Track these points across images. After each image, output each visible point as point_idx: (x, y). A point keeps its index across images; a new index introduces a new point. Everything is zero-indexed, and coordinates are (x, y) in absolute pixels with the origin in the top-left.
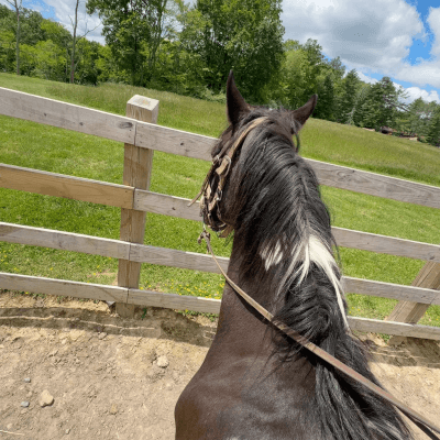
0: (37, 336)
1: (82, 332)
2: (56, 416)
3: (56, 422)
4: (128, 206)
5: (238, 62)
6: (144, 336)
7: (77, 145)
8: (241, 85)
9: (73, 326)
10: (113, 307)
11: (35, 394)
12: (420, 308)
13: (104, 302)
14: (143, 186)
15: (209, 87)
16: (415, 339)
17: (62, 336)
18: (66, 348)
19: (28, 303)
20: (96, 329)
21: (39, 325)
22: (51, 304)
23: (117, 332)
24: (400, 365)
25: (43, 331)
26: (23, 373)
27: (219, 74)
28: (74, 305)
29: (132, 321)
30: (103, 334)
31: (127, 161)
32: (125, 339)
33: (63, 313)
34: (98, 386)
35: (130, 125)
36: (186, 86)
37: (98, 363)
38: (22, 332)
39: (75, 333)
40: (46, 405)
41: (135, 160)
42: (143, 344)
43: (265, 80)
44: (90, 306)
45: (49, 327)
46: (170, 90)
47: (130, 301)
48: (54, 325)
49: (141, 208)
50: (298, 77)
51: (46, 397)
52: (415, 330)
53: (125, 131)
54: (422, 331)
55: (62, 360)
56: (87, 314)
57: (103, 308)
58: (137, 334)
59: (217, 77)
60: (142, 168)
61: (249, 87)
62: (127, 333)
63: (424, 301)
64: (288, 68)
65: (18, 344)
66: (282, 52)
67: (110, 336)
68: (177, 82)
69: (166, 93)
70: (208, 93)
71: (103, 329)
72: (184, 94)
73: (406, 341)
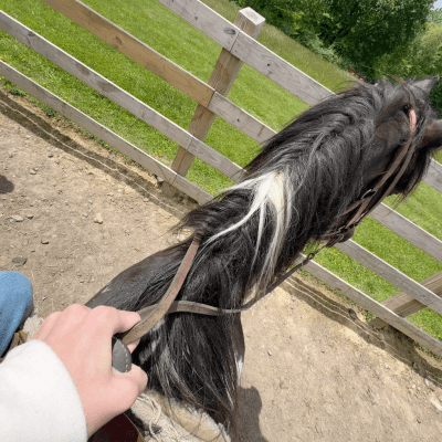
0: (104, 178)
1: (134, 191)
2: (101, 231)
3: (100, 234)
4: (204, 104)
5: (367, 17)
6: (175, 215)
7: (175, 48)
8: (357, 47)
9: (129, 183)
10: (160, 184)
11: (93, 213)
12: (415, 305)
13: (156, 177)
14: (223, 91)
15: (320, 37)
16: (396, 331)
17: (120, 186)
18: (120, 195)
19: (104, 153)
20: (143, 194)
21: (107, 172)
22: (119, 161)
23: (157, 203)
24: (369, 342)
25: (108, 177)
26: (90, 196)
27: (338, 25)
28: (135, 169)
29: (170, 200)
30: (146, 199)
31: (218, 65)
32: (161, 210)
33: (125, 171)
34: (132, 229)
35: (234, 32)
36: (298, 28)
37: (137, 216)
38: (95, 171)
39: (129, 189)
40: (97, 222)
41: (225, 66)
42: (171, 220)
43: (387, 49)
44: (145, 175)
45: (114, 176)
46: (279, 26)
47: (175, 185)
48: (117, 177)
49: (213, 109)
50: (429, 59)
51: (99, 217)
52: (400, 322)
53: (227, 36)
54: (406, 326)
55: (115, 202)
56: (141, 180)
57: (154, 181)
58: (170, 211)
59: (336, 27)
60: (228, 75)
61: (365, 51)
62: (164, 207)
63: (422, 300)
64: (423, 44)
65: (90, 177)
66: (423, 22)
67: (151, 203)
68: (290, 20)
69: (274, 28)
70: (317, 43)
71: (148, 196)
72: (291, 36)
73: (386, 329)
